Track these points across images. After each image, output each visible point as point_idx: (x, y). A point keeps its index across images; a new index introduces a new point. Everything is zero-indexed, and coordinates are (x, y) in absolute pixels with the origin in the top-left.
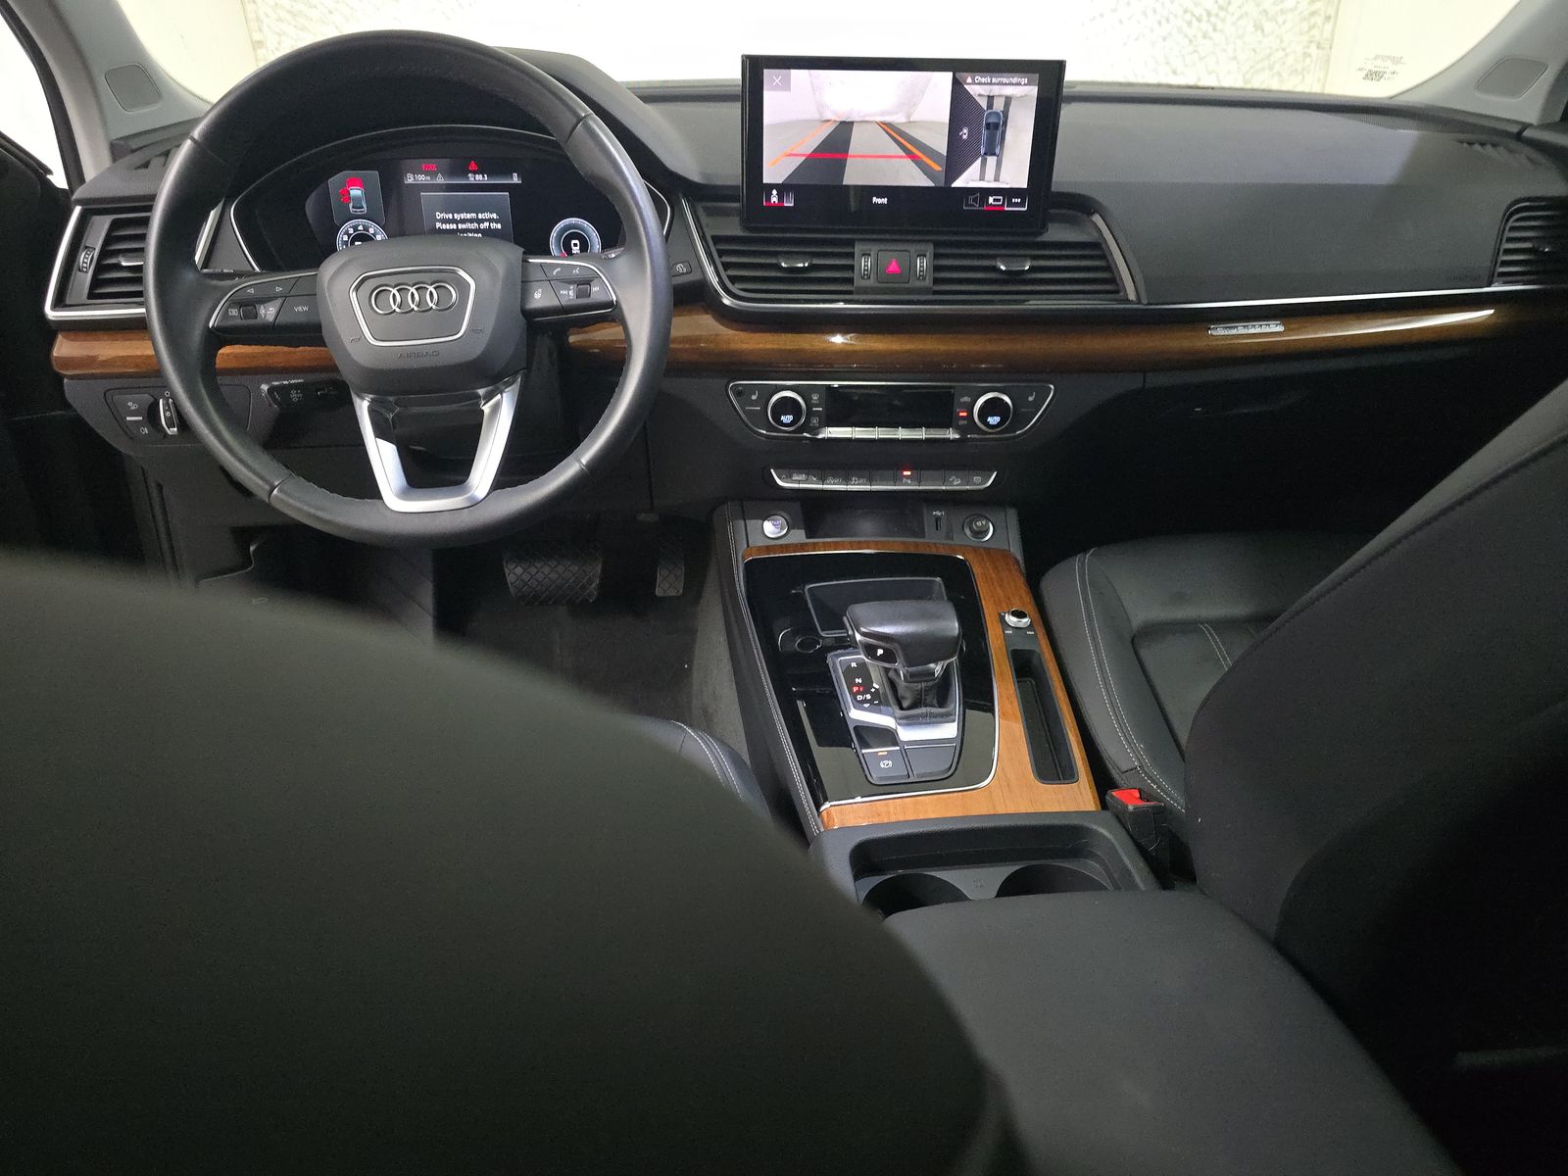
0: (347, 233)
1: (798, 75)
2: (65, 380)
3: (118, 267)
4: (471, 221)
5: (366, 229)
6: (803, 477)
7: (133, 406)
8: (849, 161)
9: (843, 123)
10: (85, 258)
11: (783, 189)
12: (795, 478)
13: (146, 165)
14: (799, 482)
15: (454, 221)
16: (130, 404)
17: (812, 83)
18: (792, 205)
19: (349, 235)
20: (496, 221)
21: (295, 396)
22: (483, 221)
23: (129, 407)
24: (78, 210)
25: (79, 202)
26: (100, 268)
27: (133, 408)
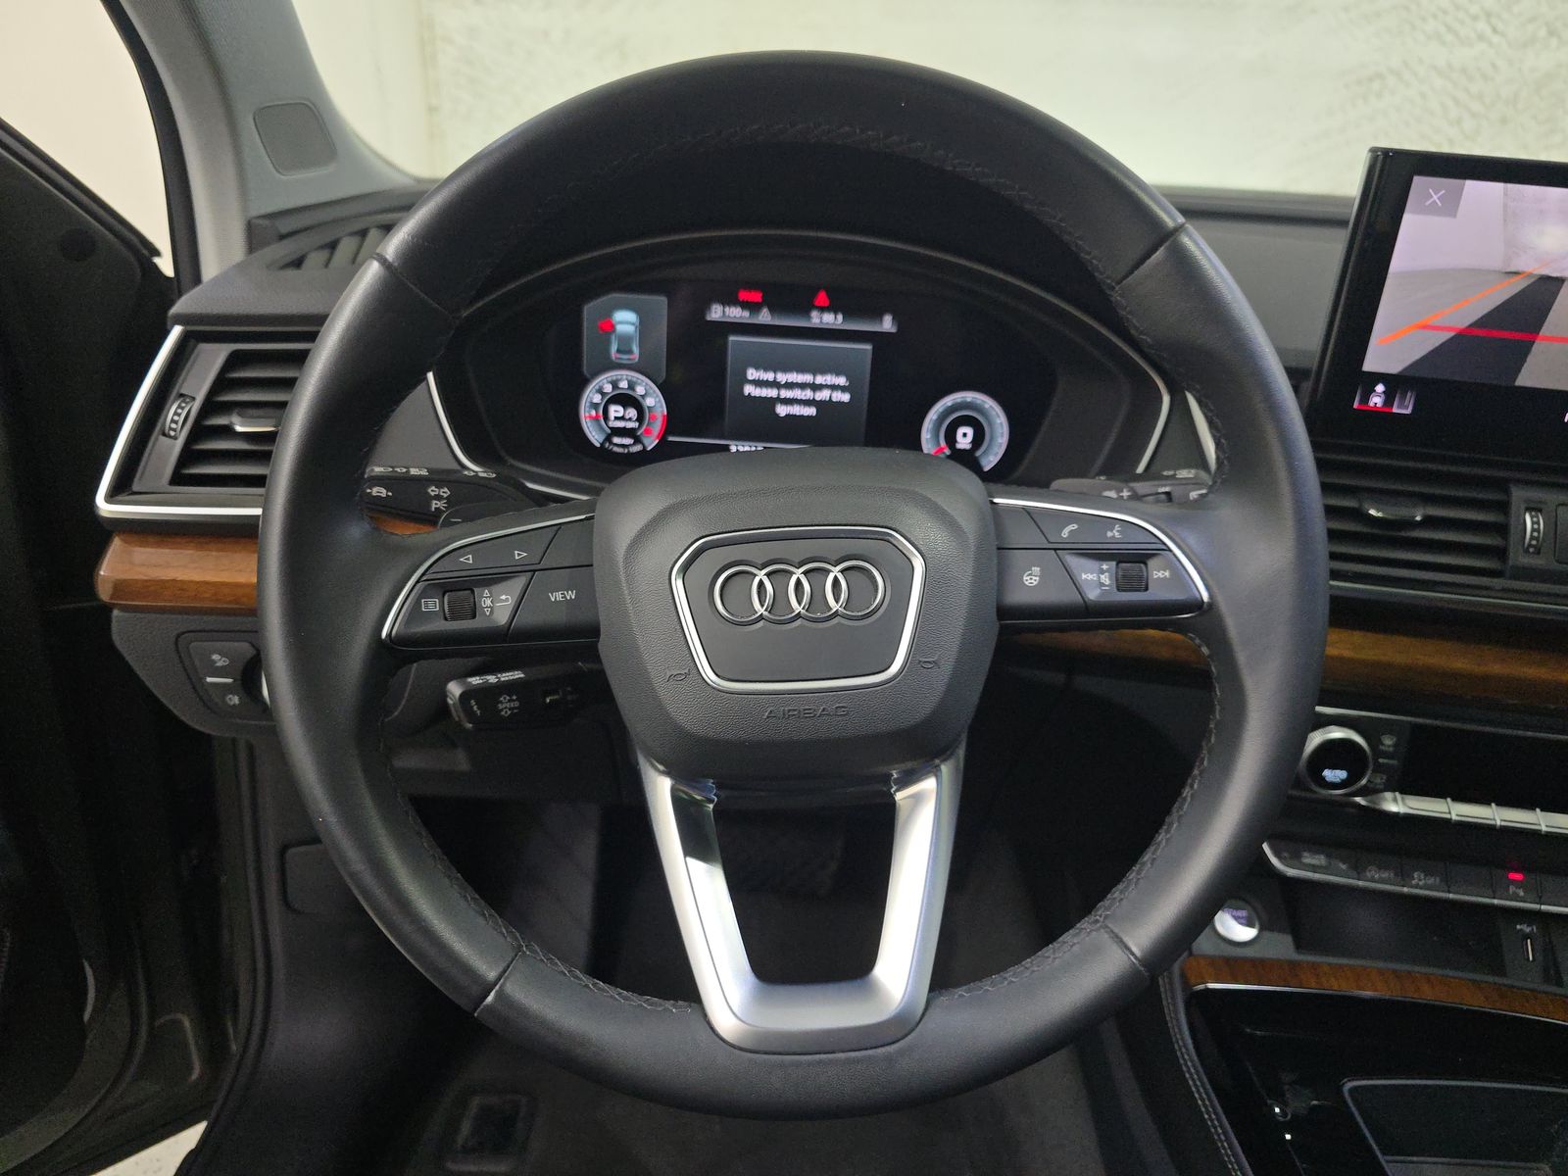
0: (600, 391)
1: (1475, 189)
2: (116, 612)
3: (227, 432)
4: (803, 386)
5: (631, 386)
6: (1319, 860)
7: (219, 660)
8: (1538, 347)
9: (1545, 279)
10: (176, 413)
11: (1396, 384)
12: (1308, 859)
13: (298, 263)
14: (1314, 868)
15: (775, 384)
16: (215, 657)
17: (1505, 206)
18: (1408, 411)
19: (603, 394)
20: (843, 389)
21: (506, 705)
22: (821, 387)
23: (214, 662)
24: (176, 331)
25: (180, 319)
26: (199, 431)
27: (219, 664)
